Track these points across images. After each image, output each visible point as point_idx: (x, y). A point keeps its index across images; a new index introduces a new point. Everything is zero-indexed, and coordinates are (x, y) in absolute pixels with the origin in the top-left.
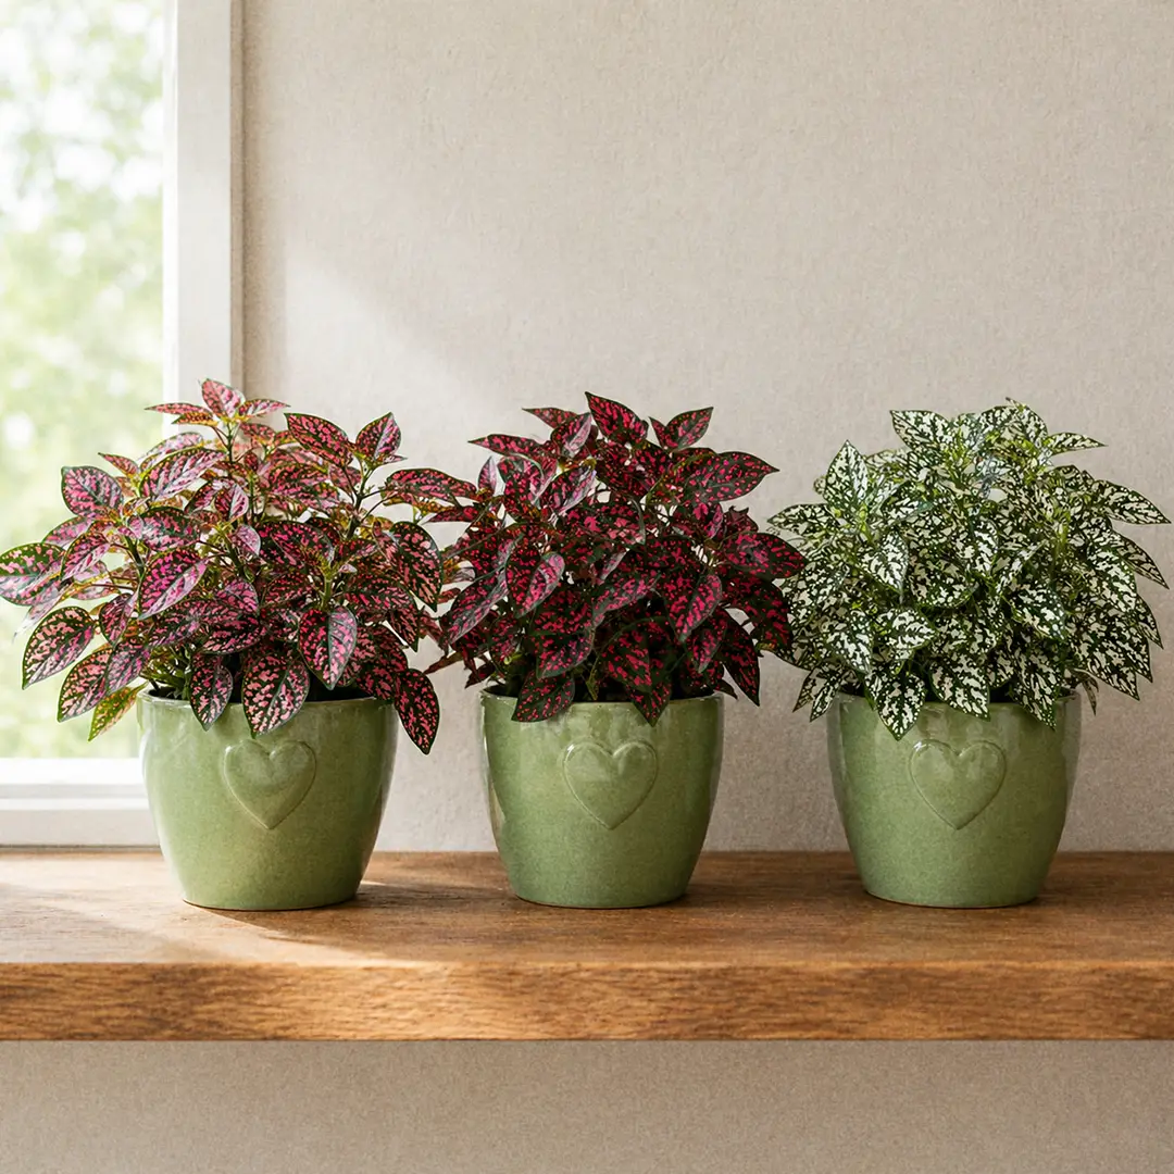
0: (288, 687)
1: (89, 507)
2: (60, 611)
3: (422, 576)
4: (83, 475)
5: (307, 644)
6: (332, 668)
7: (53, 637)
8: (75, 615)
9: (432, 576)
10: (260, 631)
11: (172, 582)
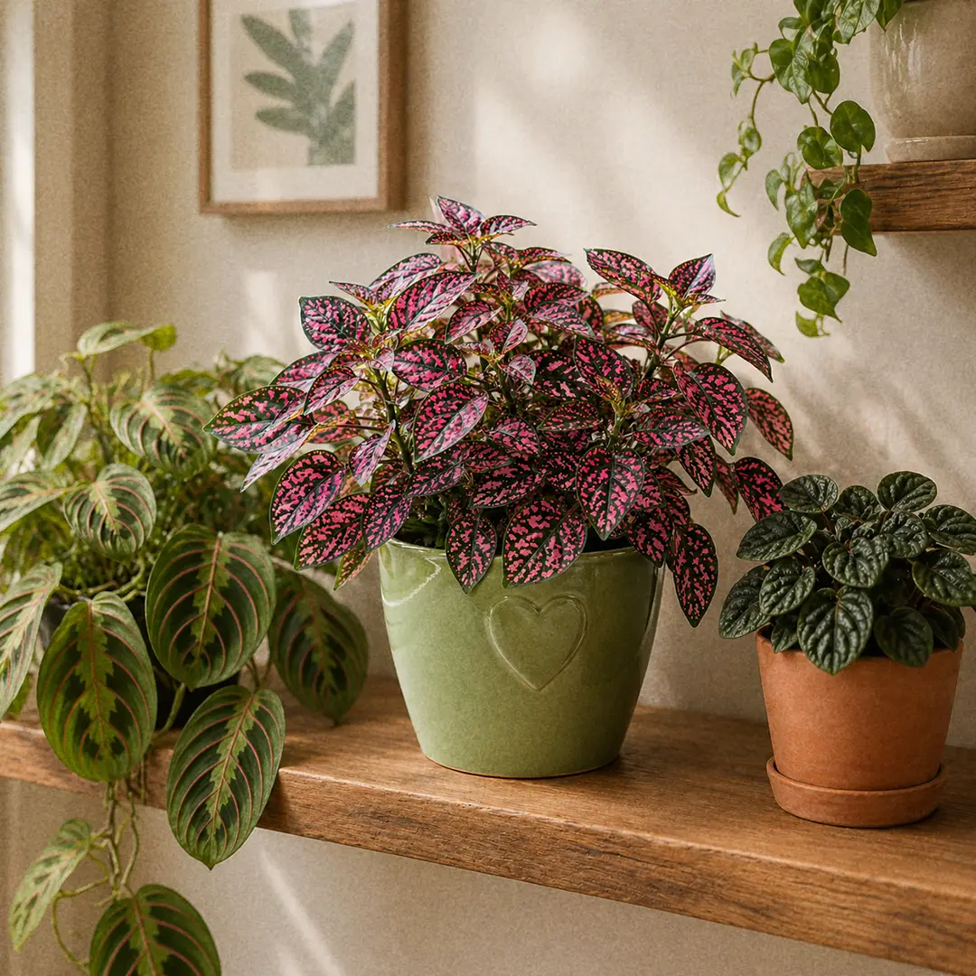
0: (558, 541)
1: (333, 340)
2: (306, 456)
3: (723, 420)
4: (324, 306)
5: (585, 485)
6: (609, 517)
7: (300, 484)
8: (323, 459)
9: (734, 420)
10: (534, 478)
11: (448, 420)
